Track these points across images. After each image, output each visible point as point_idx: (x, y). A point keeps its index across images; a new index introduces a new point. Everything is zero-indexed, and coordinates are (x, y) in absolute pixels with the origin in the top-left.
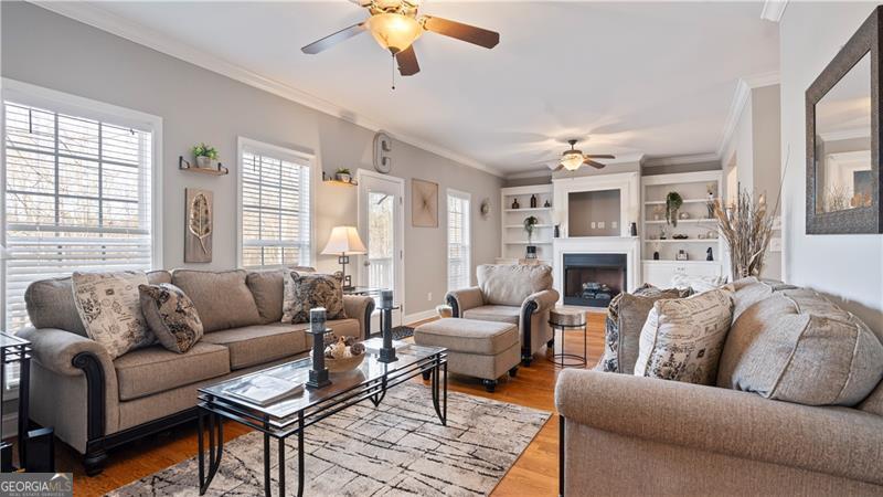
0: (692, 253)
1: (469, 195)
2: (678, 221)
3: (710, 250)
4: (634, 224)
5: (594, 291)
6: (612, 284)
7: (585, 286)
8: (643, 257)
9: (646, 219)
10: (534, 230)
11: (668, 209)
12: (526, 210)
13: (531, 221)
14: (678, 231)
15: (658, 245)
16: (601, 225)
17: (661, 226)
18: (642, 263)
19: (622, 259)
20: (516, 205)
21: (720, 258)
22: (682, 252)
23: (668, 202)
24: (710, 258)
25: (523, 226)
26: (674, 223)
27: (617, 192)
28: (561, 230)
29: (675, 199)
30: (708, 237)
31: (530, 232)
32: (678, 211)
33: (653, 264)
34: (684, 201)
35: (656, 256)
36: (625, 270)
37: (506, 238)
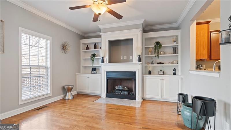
0: (166, 71)
1: (51, 38)
2: (160, 55)
3: (174, 70)
4: (140, 56)
5: (120, 90)
6: (130, 86)
7: (116, 88)
8: (144, 73)
9: (145, 55)
10: (95, 60)
11: (155, 49)
12: (92, 50)
13: (94, 55)
14: (159, 61)
15: (150, 67)
16: (125, 58)
17: (152, 58)
18: (143, 77)
19: (134, 74)
20: (88, 48)
21: (180, 74)
22: (161, 70)
23: (155, 46)
24: (175, 74)
25: (90, 58)
26: (158, 56)
27: (132, 39)
28: (105, 59)
29: (158, 44)
30: (173, 63)
31: (93, 61)
32: (160, 51)
33: (148, 77)
34: (163, 46)
35: (150, 73)
36: (135, 80)
37: (83, 64)
